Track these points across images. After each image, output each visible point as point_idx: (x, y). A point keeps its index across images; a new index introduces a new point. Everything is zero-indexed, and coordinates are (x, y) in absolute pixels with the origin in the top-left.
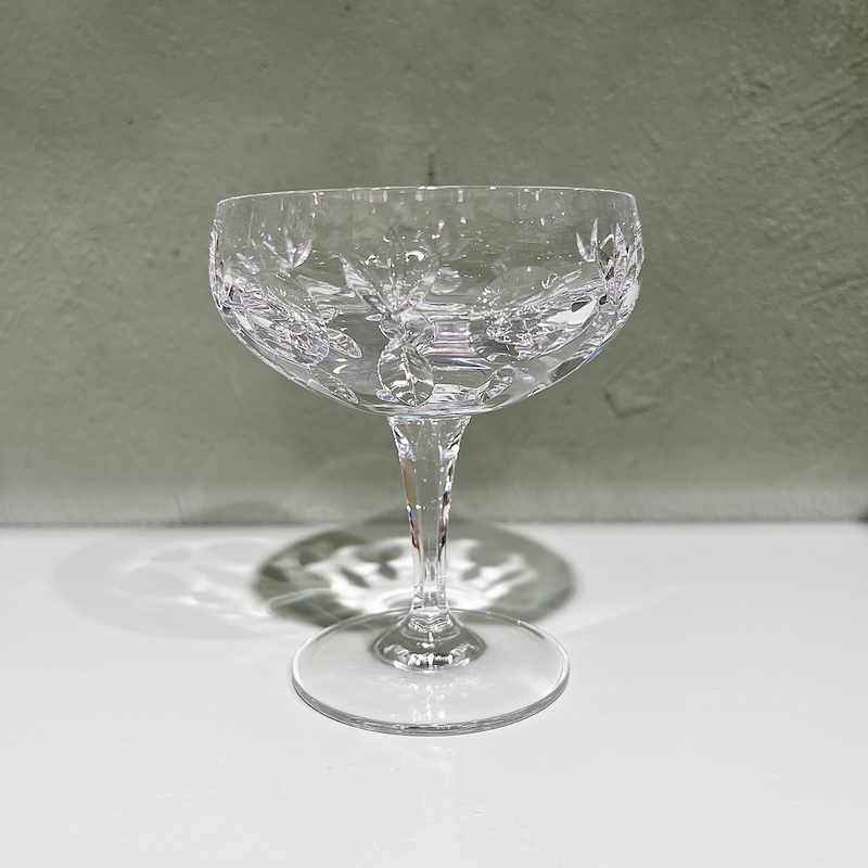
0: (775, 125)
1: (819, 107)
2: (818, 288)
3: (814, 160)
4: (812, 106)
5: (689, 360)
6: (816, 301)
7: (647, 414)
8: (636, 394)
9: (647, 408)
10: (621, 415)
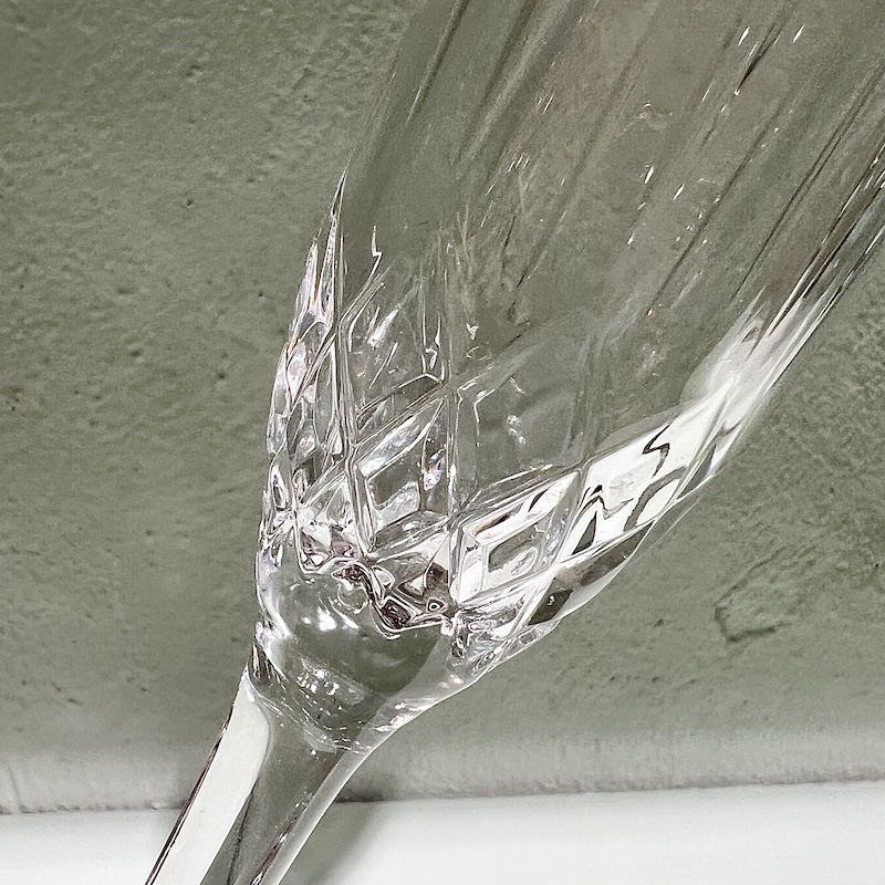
7: (771, 638)
8: (761, 610)
9: (771, 630)
10: (733, 639)
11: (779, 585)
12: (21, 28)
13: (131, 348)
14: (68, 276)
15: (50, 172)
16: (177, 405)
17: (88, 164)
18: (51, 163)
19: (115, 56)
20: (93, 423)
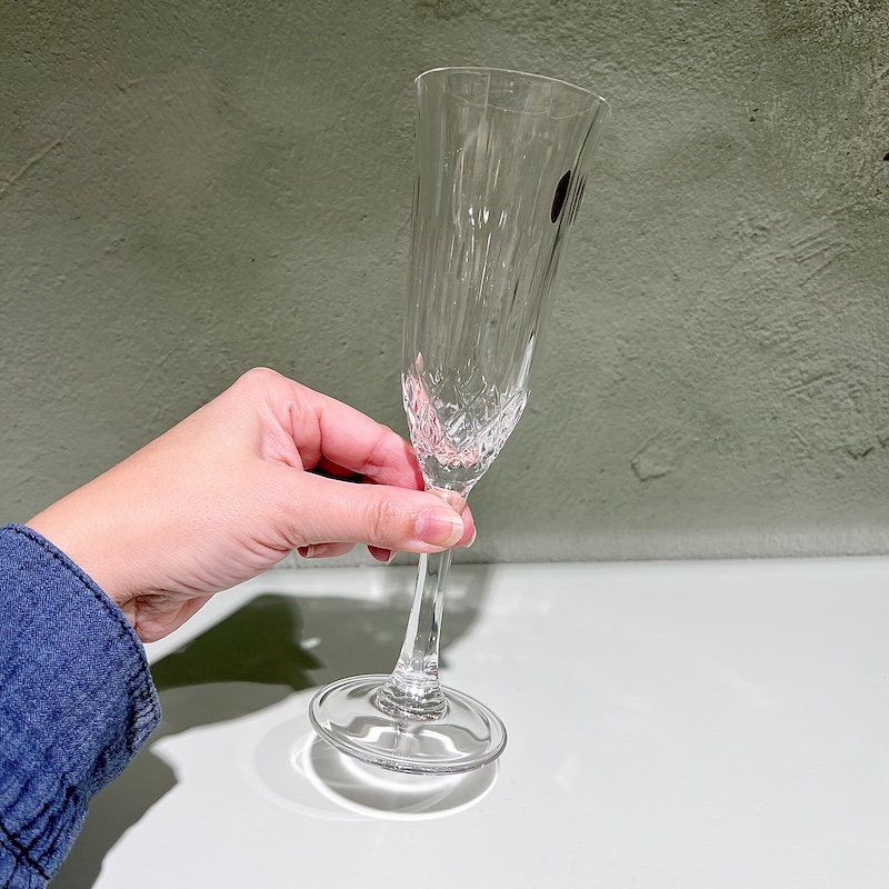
0: (772, 259)
1: (807, 245)
2: (800, 383)
3: (801, 286)
4: (800, 244)
5: (697, 439)
6: (798, 392)
7: (663, 479)
8: (656, 464)
9: (663, 475)
10: (643, 480)
11: (664, 451)
12: (292, 205)
13: (342, 341)
14: (314, 310)
15: (305, 265)
16: (363, 367)
17: (320, 260)
18: (305, 261)
19: (330, 214)
20: (327, 376)
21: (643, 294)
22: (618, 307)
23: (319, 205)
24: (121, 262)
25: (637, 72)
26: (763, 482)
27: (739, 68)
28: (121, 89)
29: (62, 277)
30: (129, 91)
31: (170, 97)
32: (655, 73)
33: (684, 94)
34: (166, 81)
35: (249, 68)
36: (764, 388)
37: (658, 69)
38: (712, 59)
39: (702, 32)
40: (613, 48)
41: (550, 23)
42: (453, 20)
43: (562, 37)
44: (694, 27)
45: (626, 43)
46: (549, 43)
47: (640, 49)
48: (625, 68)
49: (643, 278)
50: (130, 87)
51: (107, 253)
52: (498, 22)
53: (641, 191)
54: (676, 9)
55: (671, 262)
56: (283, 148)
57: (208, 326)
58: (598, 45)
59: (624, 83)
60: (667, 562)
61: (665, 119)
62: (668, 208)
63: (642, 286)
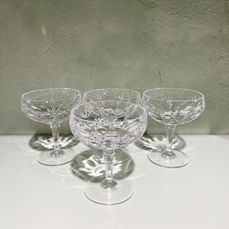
0: (224, 64)
21: (194, 72)
22: (188, 75)
23: (120, 50)
24: (75, 63)
25: (194, 20)
26: (220, 116)
27: (218, 19)
28: (77, 24)
29: (61, 66)
30: (79, 24)
31: (88, 26)
32: (198, 21)
33: (205, 25)
34: (87, 22)
35: (106, 19)
36: (221, 94)
37: (199, 20)
38: (212, 17)
39: (209, 11)
40: (189, 15)
41: (174, 9)
42: (152, 9)
43: (177, 13)
44: (208, 10)
45: (192, 14)
46: (174, 14)
47: (195, 15)
48: (191, 20)
49: (194, 68)
50: (79, 23)
51: (72, 61)
52: (163, 9)
53: (194, 48)
54: (204, 6)
55: (200, 64)
56: (113, 38)
57: (94, 78)
58: (185, 14)
59: (191, 23)
60: (197, 135)
61: (200, 31)
62: (200, 52)
63: (193, 70)
